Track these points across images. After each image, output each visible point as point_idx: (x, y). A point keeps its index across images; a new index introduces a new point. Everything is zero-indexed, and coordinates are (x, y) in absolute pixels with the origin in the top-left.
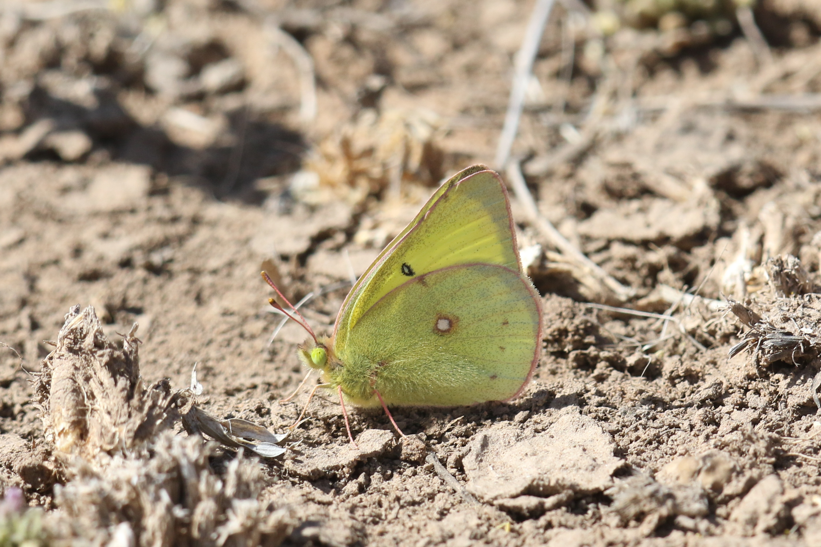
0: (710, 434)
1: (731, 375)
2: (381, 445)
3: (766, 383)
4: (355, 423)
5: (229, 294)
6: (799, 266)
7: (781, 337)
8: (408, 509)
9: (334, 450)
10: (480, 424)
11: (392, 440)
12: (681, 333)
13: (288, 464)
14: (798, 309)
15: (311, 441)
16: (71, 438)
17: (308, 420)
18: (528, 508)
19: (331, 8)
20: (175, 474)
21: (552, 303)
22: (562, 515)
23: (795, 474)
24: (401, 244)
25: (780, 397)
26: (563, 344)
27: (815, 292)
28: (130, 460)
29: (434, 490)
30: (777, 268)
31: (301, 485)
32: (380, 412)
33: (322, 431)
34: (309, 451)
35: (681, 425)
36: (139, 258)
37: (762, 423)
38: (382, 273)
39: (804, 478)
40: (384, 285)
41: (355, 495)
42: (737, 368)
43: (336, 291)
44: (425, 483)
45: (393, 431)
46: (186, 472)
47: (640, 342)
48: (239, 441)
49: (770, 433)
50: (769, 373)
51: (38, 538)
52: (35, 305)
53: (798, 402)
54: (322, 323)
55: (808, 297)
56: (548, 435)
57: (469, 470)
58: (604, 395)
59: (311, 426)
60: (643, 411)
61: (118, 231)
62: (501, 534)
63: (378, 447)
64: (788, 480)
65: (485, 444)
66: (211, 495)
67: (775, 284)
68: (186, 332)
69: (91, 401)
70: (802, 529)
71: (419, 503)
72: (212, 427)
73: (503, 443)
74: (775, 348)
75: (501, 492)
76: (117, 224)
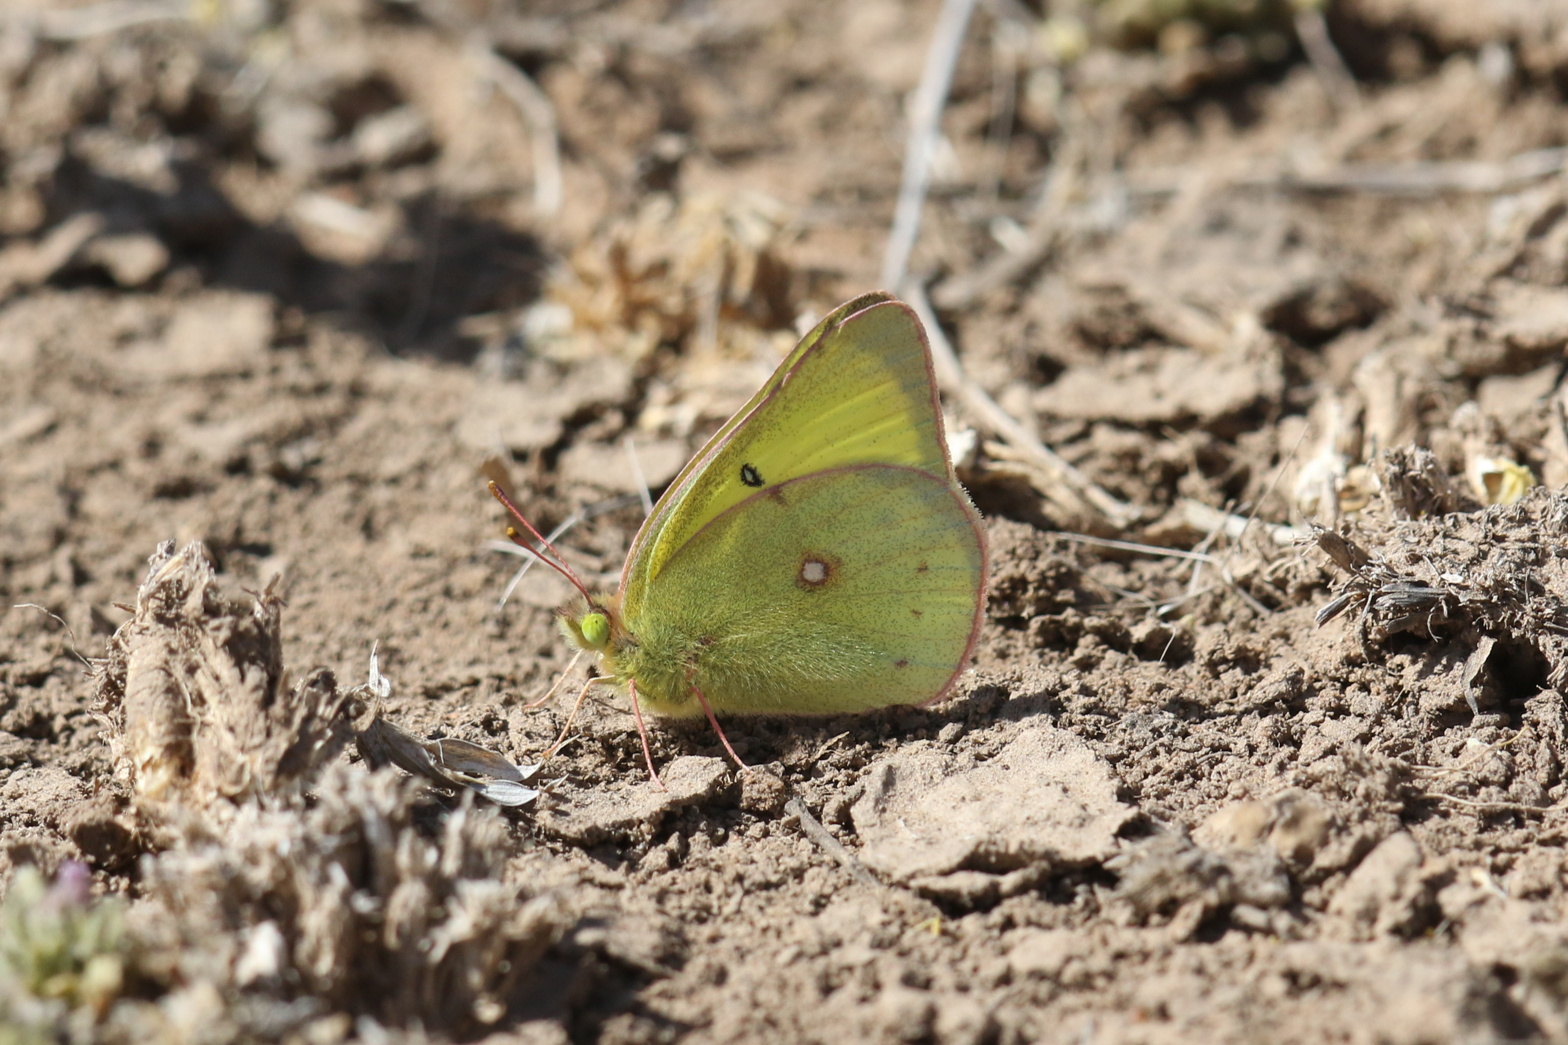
0: (1286, 761)
1: (1317, 657)
2: (705, 784)
3: (1379, 672)
4: (658, 745)
5: (421, 521)
6: (1435, 465)
7: (1407, 589)
8: (758, 897)
9: (623, 792)
10: (879, 748)
11: (723, 775)
12: (1226, 585)
13: (544, 818)
14: (1435, 540)
15: (581, 778)
16: (164, 774)
17: (575, 741)
18: (971, 894)
19: (584, 15)
20: (354, 837)
21: (997, 532)
22: (1032, 906)
23: (1438, 831)
24: (740, 431)
25: (1405, 695)
26: (1019, 604)
27: (1462, 510)
28: (271, 811)
29: (802, 863)
30: (1395, 469)
31: (567, 855)
32: (702, 726)
33: (599, 759)
34: (578, 795)
35: (1232, 746)
36: (261, 458)
37: (1376, 741)
38: (706, 482)
39: (1454, 838)
40: (709, 503)
41: (662, 871)
42: (1329, 644)
43: (611, 514)
44: (785, 850)
45: (727, 759)
46: (374, 832)
47: (1152, 600)
48: (457, 778)
49: (1392, 759)
50: (1384, 652)
51: (117, 950)
52: (80, 540)
53: (1439, 704)
54: (589, 570)
55: (1452, 520)
56: (1000, 764)
57: (864, 827)
58: (1095, 694)
59: (579, 751)
60: (1166, 721)
61: (222, 409)
62: (924, 938)
63: (700, 787)
64: (1427, 841)
65: (889, 780)
66: (418, 872)
67: (1392, 497)
68: (349, 587)
69: (198, 709)
70: (1456, 928)
71: (777, 886)
72: (408, 753)
73: (920, 779)
74: (1397, 609)
75: (922, 864)
76: (218, 397)
